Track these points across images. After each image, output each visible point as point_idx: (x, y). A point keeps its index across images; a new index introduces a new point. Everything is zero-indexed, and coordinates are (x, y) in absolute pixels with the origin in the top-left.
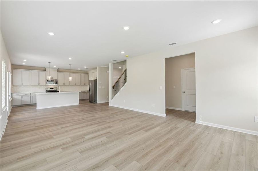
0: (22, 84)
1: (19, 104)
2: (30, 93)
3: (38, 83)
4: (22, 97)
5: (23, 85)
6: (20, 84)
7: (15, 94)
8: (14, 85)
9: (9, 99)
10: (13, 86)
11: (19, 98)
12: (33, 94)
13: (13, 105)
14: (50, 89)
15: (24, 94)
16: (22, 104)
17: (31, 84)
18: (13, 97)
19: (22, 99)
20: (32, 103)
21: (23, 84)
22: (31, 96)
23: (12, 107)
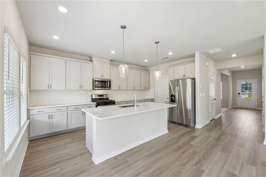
0: (50, 86)
1: (45, 131)
2: (67, 107)
3: (80, 86)
4: (51, 117)
5: (52, 89)
6: (46, 88)
7: (34, 111)
8: (35, 89)
9: (22, 125)
10: (31, 90)
11: (45, 119)
12: (73, 108)
13: (31, 136)
14: (99, 96)
15: (54, 110)
16: (51, 132)
17: (68, 88)
18: (31, 117)
19: (51, 120)
20: (70, 128)
21: (53, 86)
22: (69, 113)
23: (30, 141)
